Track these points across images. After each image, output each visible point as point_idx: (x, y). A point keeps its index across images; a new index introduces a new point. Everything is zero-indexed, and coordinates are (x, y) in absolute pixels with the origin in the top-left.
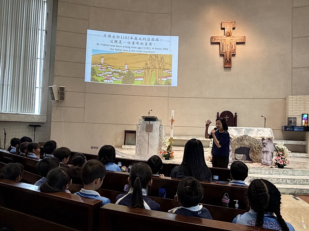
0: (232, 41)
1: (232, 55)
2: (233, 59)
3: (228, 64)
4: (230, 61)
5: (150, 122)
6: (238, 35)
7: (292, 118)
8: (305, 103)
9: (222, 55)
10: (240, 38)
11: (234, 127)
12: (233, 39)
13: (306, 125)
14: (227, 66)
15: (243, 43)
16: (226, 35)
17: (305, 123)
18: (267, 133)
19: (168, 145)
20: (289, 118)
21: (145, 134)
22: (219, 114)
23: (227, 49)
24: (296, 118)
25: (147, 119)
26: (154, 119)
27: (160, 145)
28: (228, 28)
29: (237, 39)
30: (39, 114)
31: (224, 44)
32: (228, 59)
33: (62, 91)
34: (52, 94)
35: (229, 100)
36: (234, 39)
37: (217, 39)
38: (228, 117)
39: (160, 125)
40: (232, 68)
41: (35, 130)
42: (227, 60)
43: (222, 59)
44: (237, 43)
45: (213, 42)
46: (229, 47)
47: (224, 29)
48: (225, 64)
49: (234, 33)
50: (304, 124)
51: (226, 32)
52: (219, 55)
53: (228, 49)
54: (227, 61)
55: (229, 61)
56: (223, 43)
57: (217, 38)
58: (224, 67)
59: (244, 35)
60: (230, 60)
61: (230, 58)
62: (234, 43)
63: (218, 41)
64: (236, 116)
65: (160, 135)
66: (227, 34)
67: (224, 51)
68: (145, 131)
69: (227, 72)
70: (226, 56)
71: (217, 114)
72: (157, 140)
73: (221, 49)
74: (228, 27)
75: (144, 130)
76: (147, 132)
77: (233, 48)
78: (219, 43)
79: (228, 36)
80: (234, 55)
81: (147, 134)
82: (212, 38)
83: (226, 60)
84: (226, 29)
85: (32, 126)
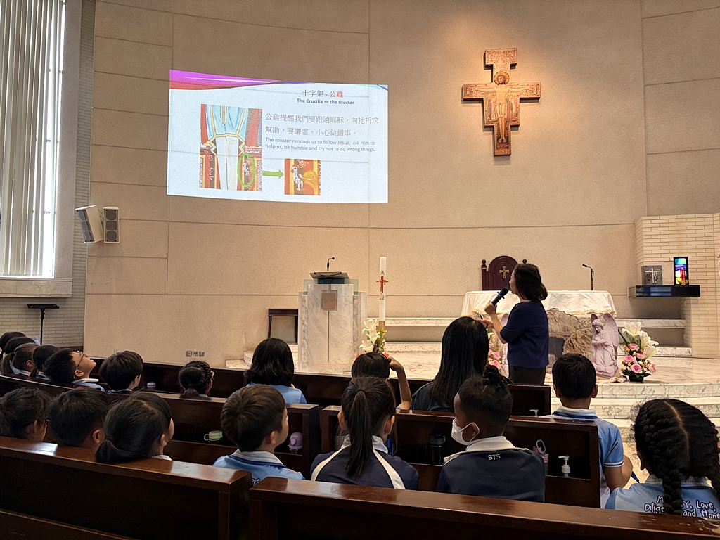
0: (509, 94)
2: (514, 136)
3: (502, 148)
4: (508, 141)
5: (330, 286)
6: (522, 81)
7: (653, 266)
8: (679, 232)
9: (488, 127)
12: (513, 90)
13: (684, 283)
14: (502, 152)
15: (536, 99)
16: (497, 82)
17: (682, 277)
18: (599, 302)
19: (375, 339)
20: (644, 268)
21: (320, 314)
22: (487, 264)
23: (499, 114)
24: (660, 267)
25: (324, 279)
26: (338, 279)
27: (356, 340)
28: (500, 66)
29: (521, 89)
30: (53, 277)
31: (493, 100)
32: (503, 136)
33: (110, 218)
34: (86, 225)
35: (507, 230)
36: (515, 90)
37: (477, 91)
38: (506, 271)
39: (355, 293)
40: (511, 156)
41: (43, 318)
42: (501, 139)
43: (488, 137)
45: (467, 97)
46: (503, 110)
47: (490, 67)
48: (497, 148)
49: (514, 76)
50: (678, 279)
51: (497, 75)
52: (481, 129)
53: (503, 113)
54: (500, 141)
55: (505, 141)
56: (490, 101)
57: (477, 88)
58: (495, 156)
59: (535, 81)
60: (507, 138)
61: (508, 134)
62: (514, 101)
63: (479, 96)
65: (355, 317)
66: (498, 79)
67: (494, 118)
68: (319, 309)
69: (502, 167)
70: (498, 129)
71: (482, 264)
72: (349, 328)
73: (486, 114)
74: (500, 62)
75: (317, 306)
76: (324, 309)
77: (514, 110)
78: (481, 100)
79: (502, 84)
81: (325, 313)
82: (464, 88)
83: (498, 138)
84: (494, 67)
85: (35, 306)
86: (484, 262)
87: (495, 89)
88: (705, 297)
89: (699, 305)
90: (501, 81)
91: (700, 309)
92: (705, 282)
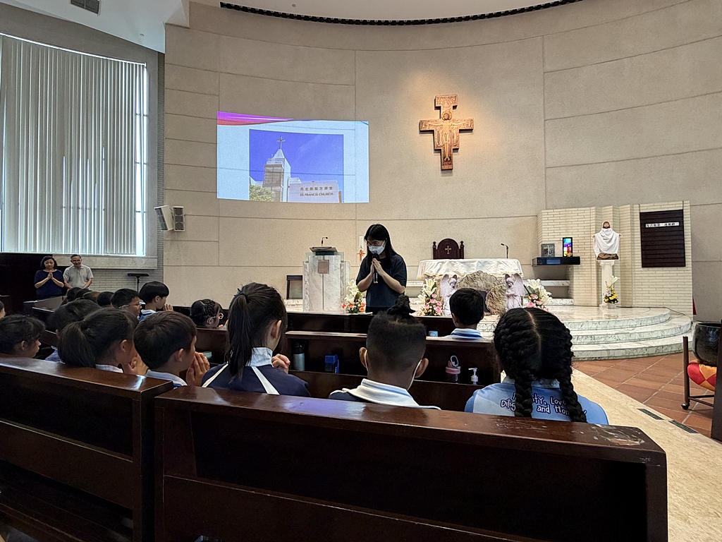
0: (452, 127)
1: (453, 149)
2: (455, 156)
3: (447, 165)
4: (451, 159)
5: (324, 257)
6: (461, 117)
7: (548, 244)
8: (567, 220)
9: (438, 150)
10: (465, 122)
11: (461, 260)
12: (454, 124)
13: (569, 255)
14: (446, 167)
15: (471, 130)
16: (443, 118)
17: (568, 252)
18: (512, 266)
19: (355, 294)
20: (543, 246)
21: (317, 277)
22: (437, 245)
23: (445, 142)
24: (553, 245)
25: (320, 252)
26: (330, 252)
27: (343, 295)
28: (446, 107)
29: (460, 123)
30: (145, 255)
31: (441, 132)
32: (447, 157)
33: (178, 214)
34: (162, 219)
35: (450, 221)
36: (456, 124)
37: (430, 125)
38: (450, 249)
39: (342, 262)
40: (453, 170)
41: (138, 282)
43: (437, 157)
44: (461, 131)
45: (423, 129)
46: (448, 138)
47: (439, 108)
48: (443, 165)
49: (455, 114)
50: (566, 253)
51: (443, 114)
52: (433, 151)
54: (445, 160)
55: (449, 159)
57: (430, 123)
58: (442, 170)
59: (471, 118)
60: (450, 157)
61: (451, 155)
62: (456, 131)
63: (431, 129)
64: (462, 246)
65: (342, 278)
66: (444, 116)
67: (441, 144)
68: (316, 273)
69: (447, 178)
70: (444, 151)
72: (338, 287)
73: (436, 141)
74: (446, 105)
75: (315, 271)
76: (320, 273)
77: (455, 138)
78: (432, 132)
79: (447, 120)
80: (456, 150)
81: (321, 276)
82: (421, 123)
83: (444, 158)
84: (442, 108)
85: (133, 275)
86: (434, 243)
87: (442, 123)
88: (584, 265)
89: (579, 270)
90: (446, 117)
91: (580, 273)
92: (583, 254)
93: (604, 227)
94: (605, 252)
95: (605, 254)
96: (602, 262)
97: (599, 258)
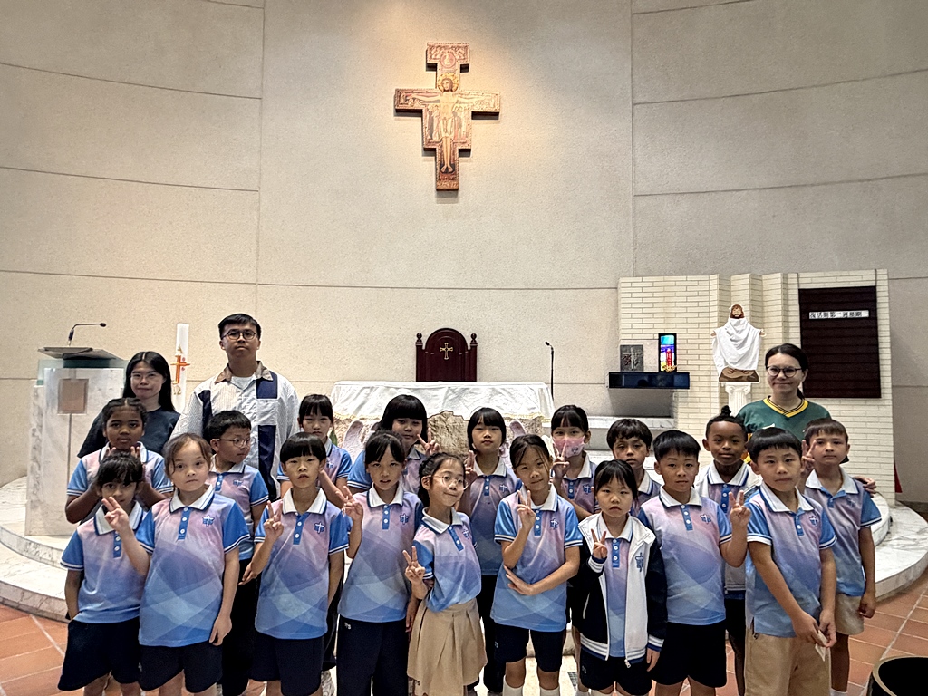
0: (458, 105)
1: (460, 151)
2: (463, 164)
3: (447, 181)
4: (454, 170)
6: (478, 89)
7: (632, 346)
8: (667, 300)
10: (483, 98)
12: (462, 100)
13: (669, 369)
14: (446, 185)
15: (495, 115)
16: (442, 88)
17: (669, 362)
20: (623, 348)
21: (58, 419)
22: (424, 340)
24: (640, 348)
28: (447, 66)
29: (475, 100)
31: (434, 115)
32: (447, 163)
35: (452, 293)
36: (466, 101)
37: (414, 99)
38: (449, 349)
40: (460, 192)
42: (445, 167)
43: (430, 164)
44: (476, 115)
45: (401, 107)
46: (449, 127)
47: (432, 67)
48: (440, 180)
49: (464, 81)
50: (663, 364)
51: (441, 78)
52: (420, 151)
53: (449, 131)
54: (443, 170)
55: (451, 170)
56: (431, 113)
57: (414, 95)
58: (438, 190)
59: (495, 91)
60: (453, 166)
61: (454, 161)
64: (474, 348)
66: (442, 84)
67: (436, 138)
69: (447, 206)
70: (442, 154)
71: (416, 339)
74: (446, 61)
76: (66, 411)
79: (448, 91)
80: (465, 152)
81: (64, 419)
82: (399, 93)
83: (442, 165)
84: (438, 67)
86: (419, 336)
87: (438, 97)
88: (697, 389)
89: (689, 400)
90: (447, 86)
91: (690, 405)
92: (696, 368)
93: (733, 317)
94: (734, 367)
95: (734, 371)
96: (729, 385)
97: (723, 377)
